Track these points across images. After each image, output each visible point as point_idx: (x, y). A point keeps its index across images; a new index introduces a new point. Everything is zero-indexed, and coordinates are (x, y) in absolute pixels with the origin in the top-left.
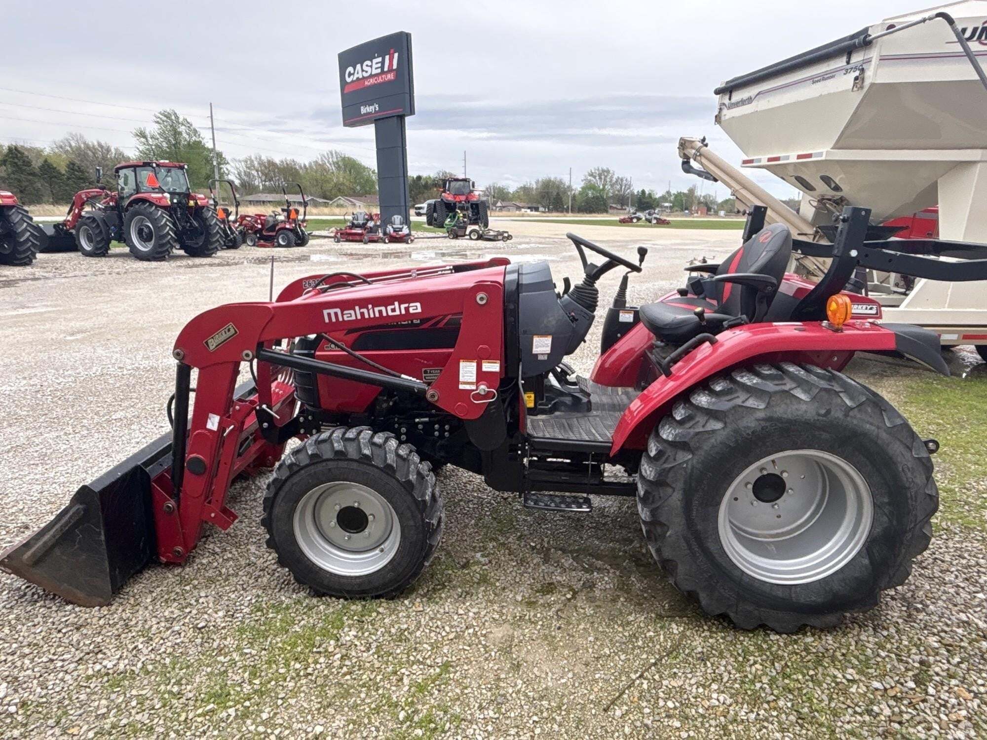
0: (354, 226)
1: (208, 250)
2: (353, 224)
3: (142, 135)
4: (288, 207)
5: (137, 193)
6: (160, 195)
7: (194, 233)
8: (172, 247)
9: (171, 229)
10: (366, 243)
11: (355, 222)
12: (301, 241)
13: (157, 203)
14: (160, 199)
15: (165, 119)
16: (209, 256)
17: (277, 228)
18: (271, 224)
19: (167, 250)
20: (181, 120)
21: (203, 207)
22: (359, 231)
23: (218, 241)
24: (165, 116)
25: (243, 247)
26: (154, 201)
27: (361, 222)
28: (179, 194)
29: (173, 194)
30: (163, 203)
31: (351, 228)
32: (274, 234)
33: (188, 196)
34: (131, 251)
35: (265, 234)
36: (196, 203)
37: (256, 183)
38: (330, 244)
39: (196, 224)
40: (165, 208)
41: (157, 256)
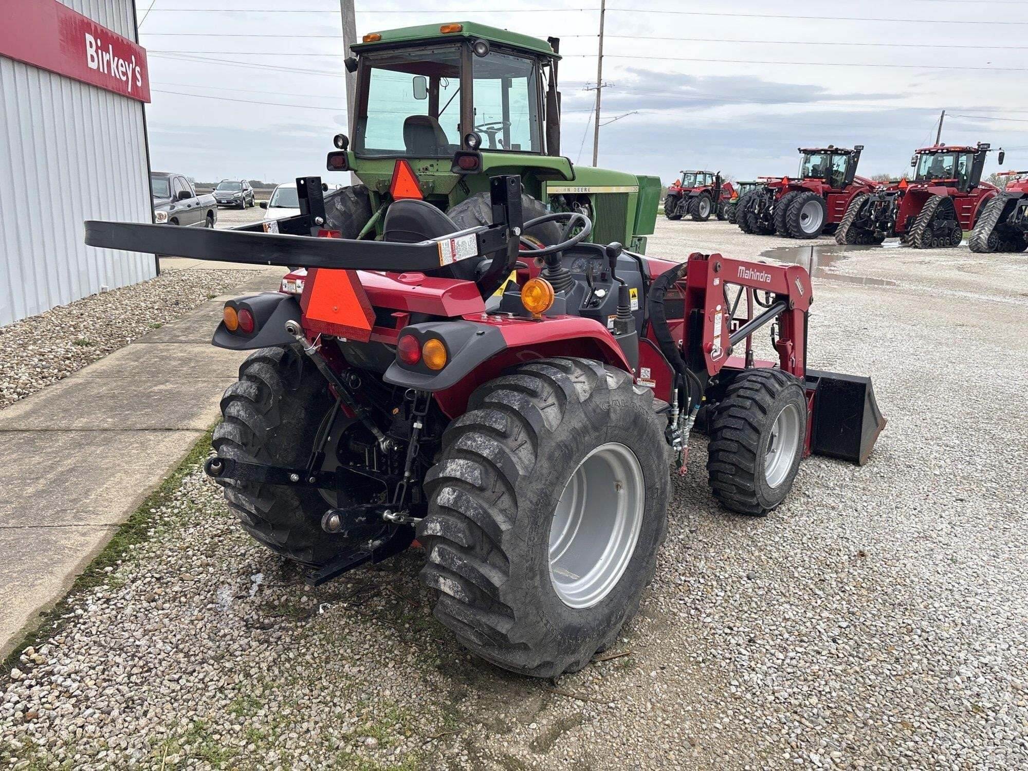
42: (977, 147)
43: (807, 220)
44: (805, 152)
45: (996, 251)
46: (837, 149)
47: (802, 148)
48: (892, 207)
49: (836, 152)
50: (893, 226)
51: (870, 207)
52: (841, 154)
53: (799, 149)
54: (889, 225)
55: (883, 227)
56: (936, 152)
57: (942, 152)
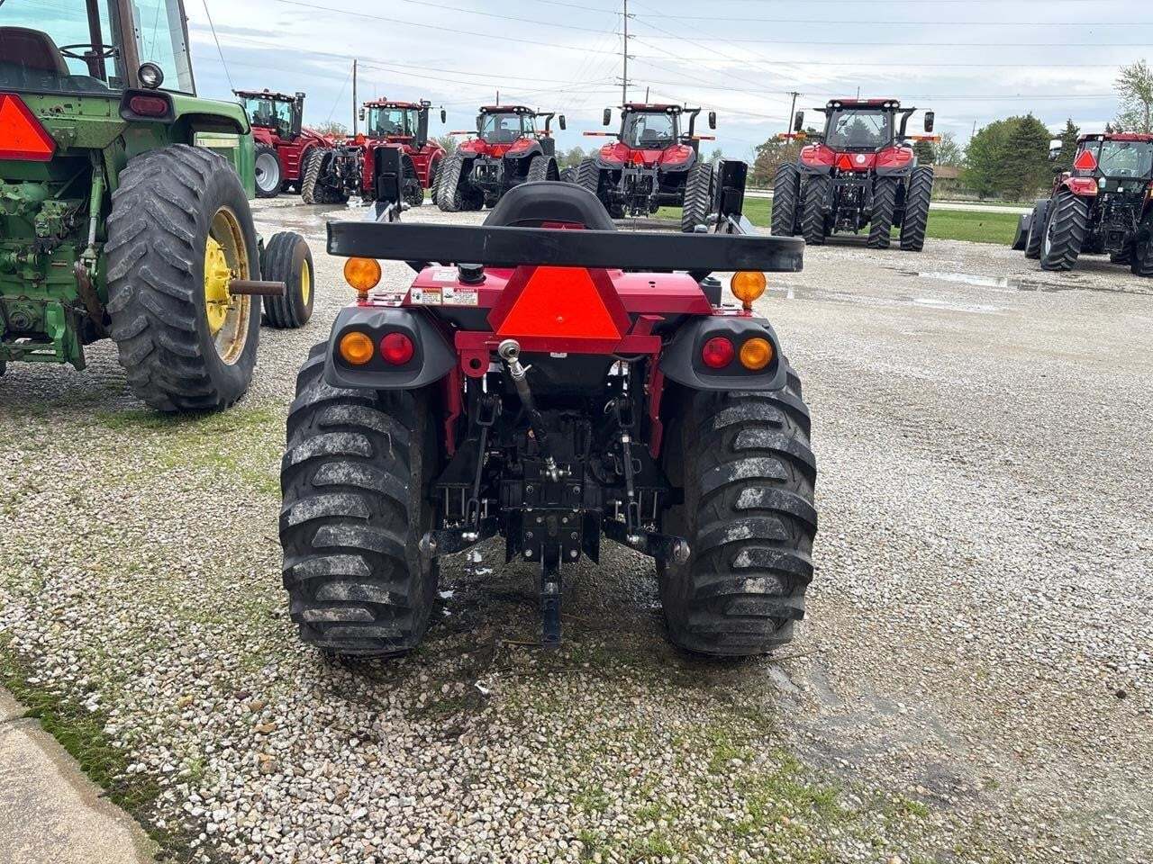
42: (420, 104)
43: (262, 176)
44: (242, 94)
45: (461, 210)
46: (279, 95)
47: (236, 90)
48: (357, 164)
49: (278, 98)
50: (361, 184)
51: (334, 163)
52: (284, 101)
53: (233, 91)
54: (357, 182)
55: (351, 185)
56: (385, 107)
57: (391, 107)
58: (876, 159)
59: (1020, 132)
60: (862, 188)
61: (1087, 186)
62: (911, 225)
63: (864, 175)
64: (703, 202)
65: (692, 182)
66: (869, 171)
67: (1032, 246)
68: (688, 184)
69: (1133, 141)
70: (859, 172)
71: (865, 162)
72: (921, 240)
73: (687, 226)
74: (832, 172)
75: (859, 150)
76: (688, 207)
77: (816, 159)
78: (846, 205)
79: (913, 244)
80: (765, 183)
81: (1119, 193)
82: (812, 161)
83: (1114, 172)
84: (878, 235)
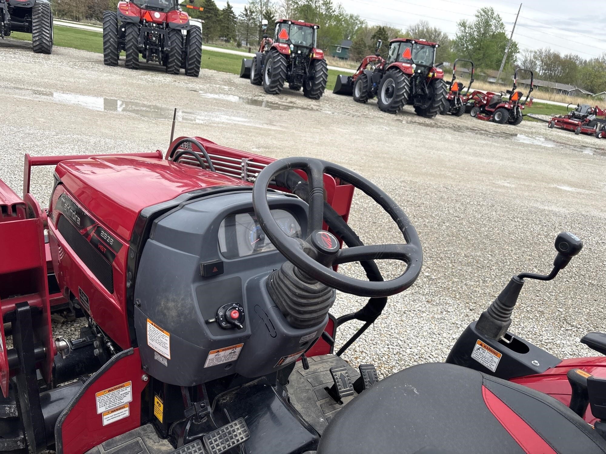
0: (574, 116)
1: (430, 112)
2: (574, 114)
3: (463, 25)
4: (513, 89)
5: (396, 62)
6: (409, 65)
7: (423, 97)
8: (403, 105)
9: (406, 91)
10: (577, 134)
11: (576, 113)
12: (514, 120)
13: (404, 71)
14: (408, 68)
15: (483, 14)
16: (430, 117)
17: (498, 106)
18: (495, 102)
19: (398, 107)
20: (495, 15)
21: (438, 79)
22: (576, 122)
23: (439, 106)
24: (485, 12)
25: (464, 116)
26: (402, 69)
27: (582, 114)
28: (425, 66)
29: (418, 66)
30: (408, 72)
31: (570, 117)
32: (493, 110)
33: (430, 69)
34: (378, 103)
35: (486, 109)
36: (434, 75)
37: (537, 70)
38: (542, 127)
39: (427, 91)
40: (409, 75)
41: (390, 109)
58: (167, 17)
59: (206, 5)
60: (160, 35)
61: (285, 48)
62: (193, 61)
63: (161, 27)
64: (47, 31)
65: (36, 16)
66: (164, 24)
67: (255, 78)
68: (33, 17)
69: (304, 26)
70: (159, 24)
71: (160, 18)
72: (198, 70)
73: (37, 48)
74: (141, 22)
75: (155, 9)
76: (36, 35)
77: (130, 11)
78: (152, 45)
79: (193, 72)
80: (63, 15)
81: (299, 54)
82: (127, 13)
83: (296, 42)
84: (174, 66)
